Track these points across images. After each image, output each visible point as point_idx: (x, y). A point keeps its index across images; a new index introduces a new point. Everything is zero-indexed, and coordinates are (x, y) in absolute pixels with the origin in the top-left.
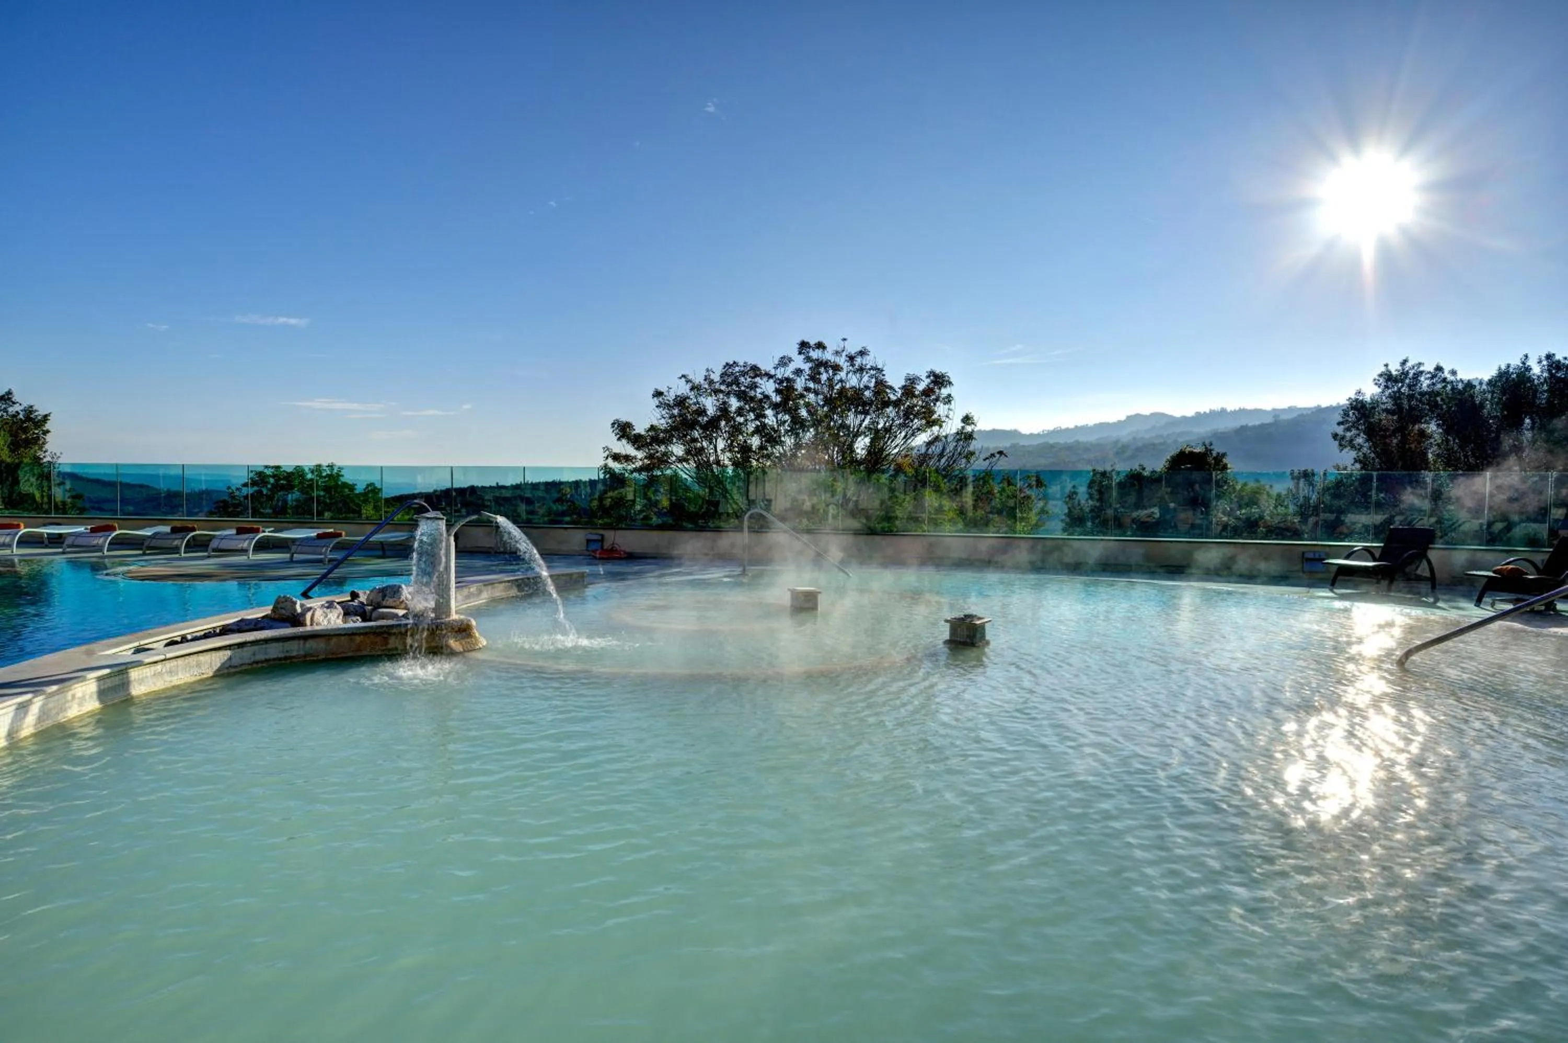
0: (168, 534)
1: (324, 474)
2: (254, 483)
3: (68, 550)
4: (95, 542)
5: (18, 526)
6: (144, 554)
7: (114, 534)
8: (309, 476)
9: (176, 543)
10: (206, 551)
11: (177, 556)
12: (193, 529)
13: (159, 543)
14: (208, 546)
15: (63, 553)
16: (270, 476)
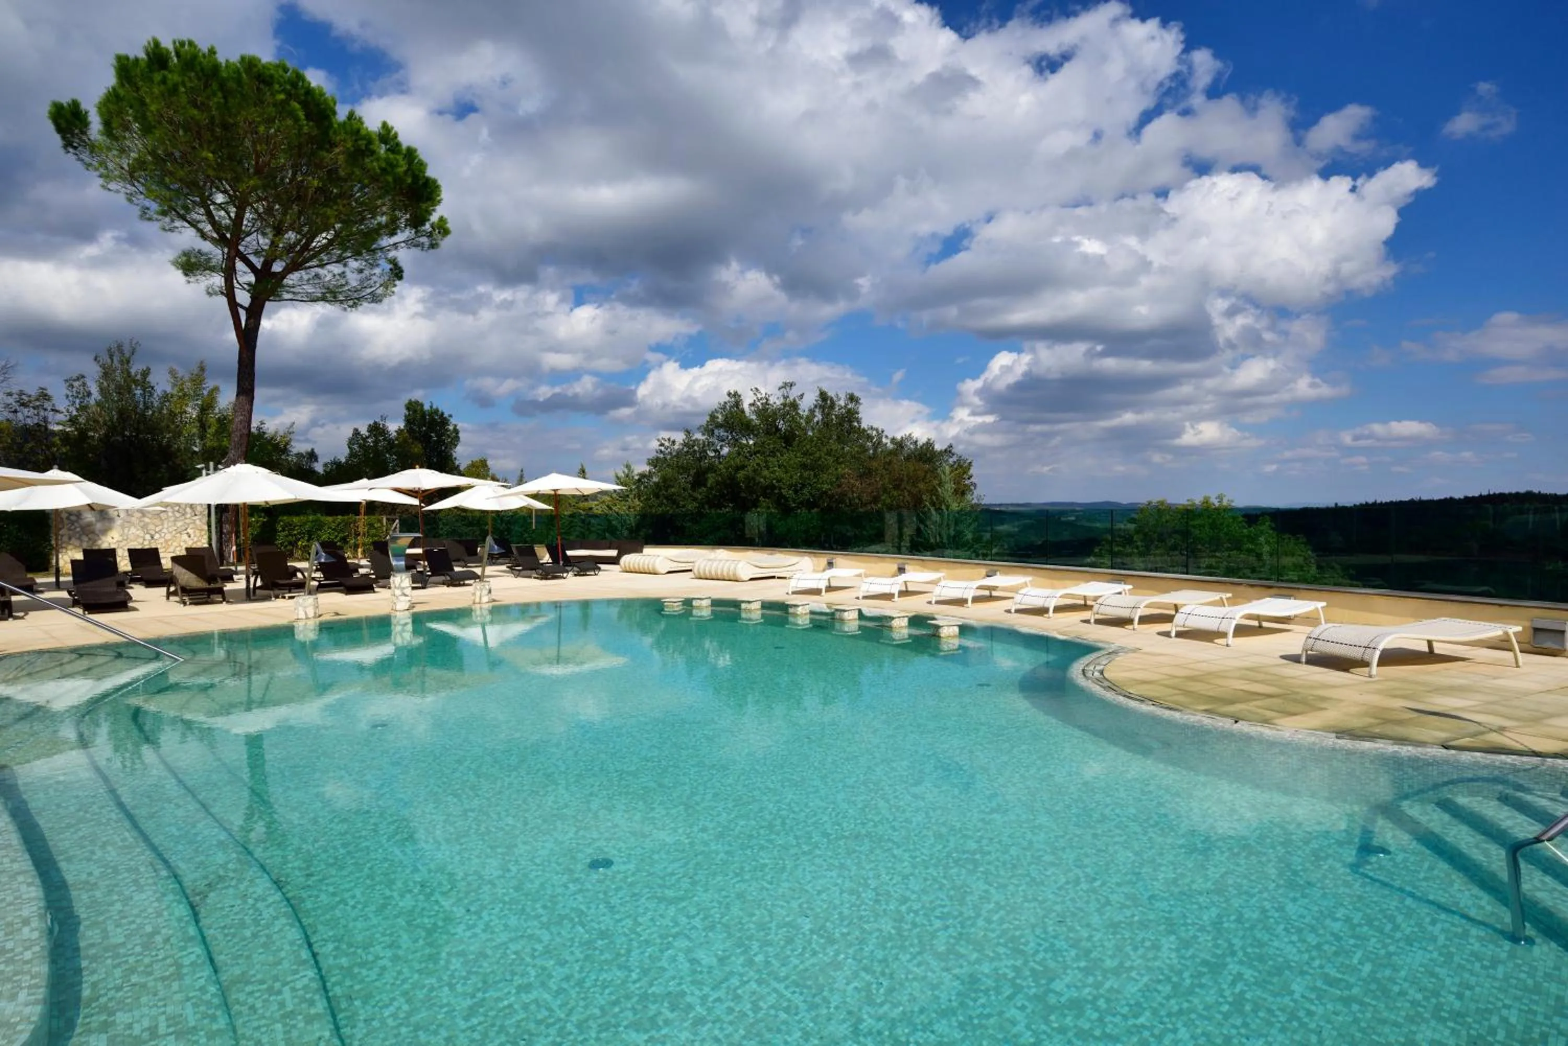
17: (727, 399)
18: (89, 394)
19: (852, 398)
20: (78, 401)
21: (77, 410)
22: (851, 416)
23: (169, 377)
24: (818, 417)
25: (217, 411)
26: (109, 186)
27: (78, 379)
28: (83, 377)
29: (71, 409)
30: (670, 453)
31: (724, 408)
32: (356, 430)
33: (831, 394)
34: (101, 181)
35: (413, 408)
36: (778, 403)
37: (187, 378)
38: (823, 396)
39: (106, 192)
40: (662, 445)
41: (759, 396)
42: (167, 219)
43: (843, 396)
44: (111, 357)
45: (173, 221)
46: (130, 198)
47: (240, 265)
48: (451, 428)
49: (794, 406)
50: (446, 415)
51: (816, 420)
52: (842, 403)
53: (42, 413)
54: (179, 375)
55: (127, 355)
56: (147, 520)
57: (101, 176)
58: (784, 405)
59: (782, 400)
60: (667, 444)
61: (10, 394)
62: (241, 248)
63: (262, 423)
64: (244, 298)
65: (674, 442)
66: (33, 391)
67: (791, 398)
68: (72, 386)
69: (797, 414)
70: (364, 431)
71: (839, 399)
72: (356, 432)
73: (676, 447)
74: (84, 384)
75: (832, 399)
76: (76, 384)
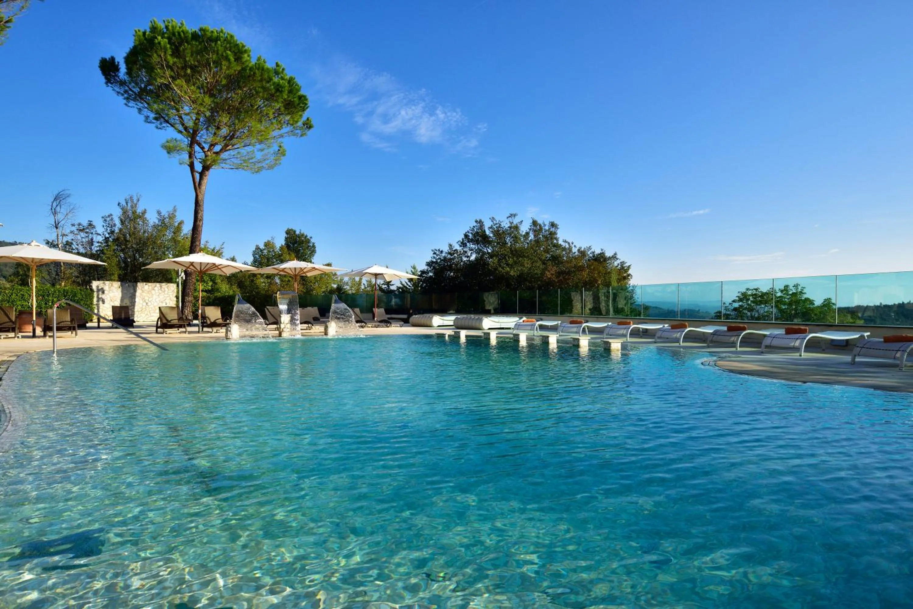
0: (725, 331)
1: (790, 293)
2: (741, 300)
3: (658, 340)
4: (675, 336)
5: (629, 323)
6: (708, 347)
7: (686, 330)
8: (779, 294)
9: (733, 339)
10: (760, 347)
11: (734, 349)
12: (744, 329)
13: (720, 338)
14: (761, 343)
15: (655, 342)
16: (750, 295)
17: (475, 224)
18: (115, 225)
19: (553, 225)
20: (109, 229)
21: (109, 234)
22: (552, 235)
23: (156, 215)
24: (532, 237)
25: (182, 235)
26: (130, 105)
27: (109, 216)
28: (111, 215)
29: (105, 233)
30: (440, 258)
31: (473, 230)
32: (257, 246)
33: (540, 222)
34: (125, 101)
35: (290, 233)
36: (507, 226)
37: (166, 216)
38: (535, 223)
39: (127, 107)
40: (435, 253)
41: (495, 222)
42: (159, 122)
43: (547, 223)
44: (127, 203)
45: (161, 124)
46: (140, 110)
47: (197, 148)
48: (311, 245)
49: (517, 228)
50: (308, 237)
51: (530, 238)
52: (547, 228)
53: (90, 236)
54: (162, 214)
55: (135, 201)
56: (144, 294)
57: (125, 99)
58: (510, 227)
59: (509, 225)
60: (437, 253)
61: (73, 225)
62: (198, 138)
63: (207, 242)
64: (198, 167)
65: (442, 252)
66: (85, 223)
67: (515, 223)
68: (106, 220)
69: (519, 233)
70: (262, 247)
71: (545, 225)
72: (258, 248)
73: (443, 255)
74: (112, 219)
75: (540, 225)
76: (108, 219)
